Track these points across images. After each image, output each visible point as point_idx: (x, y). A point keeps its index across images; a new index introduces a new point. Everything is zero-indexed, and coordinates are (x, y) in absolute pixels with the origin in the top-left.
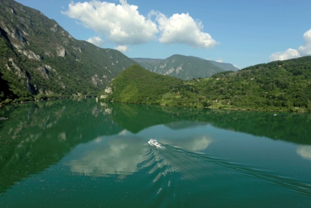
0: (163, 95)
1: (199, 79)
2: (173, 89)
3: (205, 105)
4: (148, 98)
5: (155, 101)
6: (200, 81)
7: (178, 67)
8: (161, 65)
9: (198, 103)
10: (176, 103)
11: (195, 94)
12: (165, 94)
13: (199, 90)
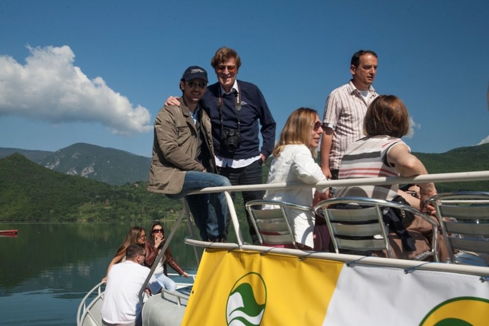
0: (79, 206)
1: (137, 183)
2: (97, 196)
3: (155, 217)
4: (52, 211)
5: (66, 216)
6: (140, 187)
7: (85, 167)
8: (48, 163)
9: (143, 215)
10: (107, 215)
11: (135, 204)
12: (83, 204)
13: (142, 198)
